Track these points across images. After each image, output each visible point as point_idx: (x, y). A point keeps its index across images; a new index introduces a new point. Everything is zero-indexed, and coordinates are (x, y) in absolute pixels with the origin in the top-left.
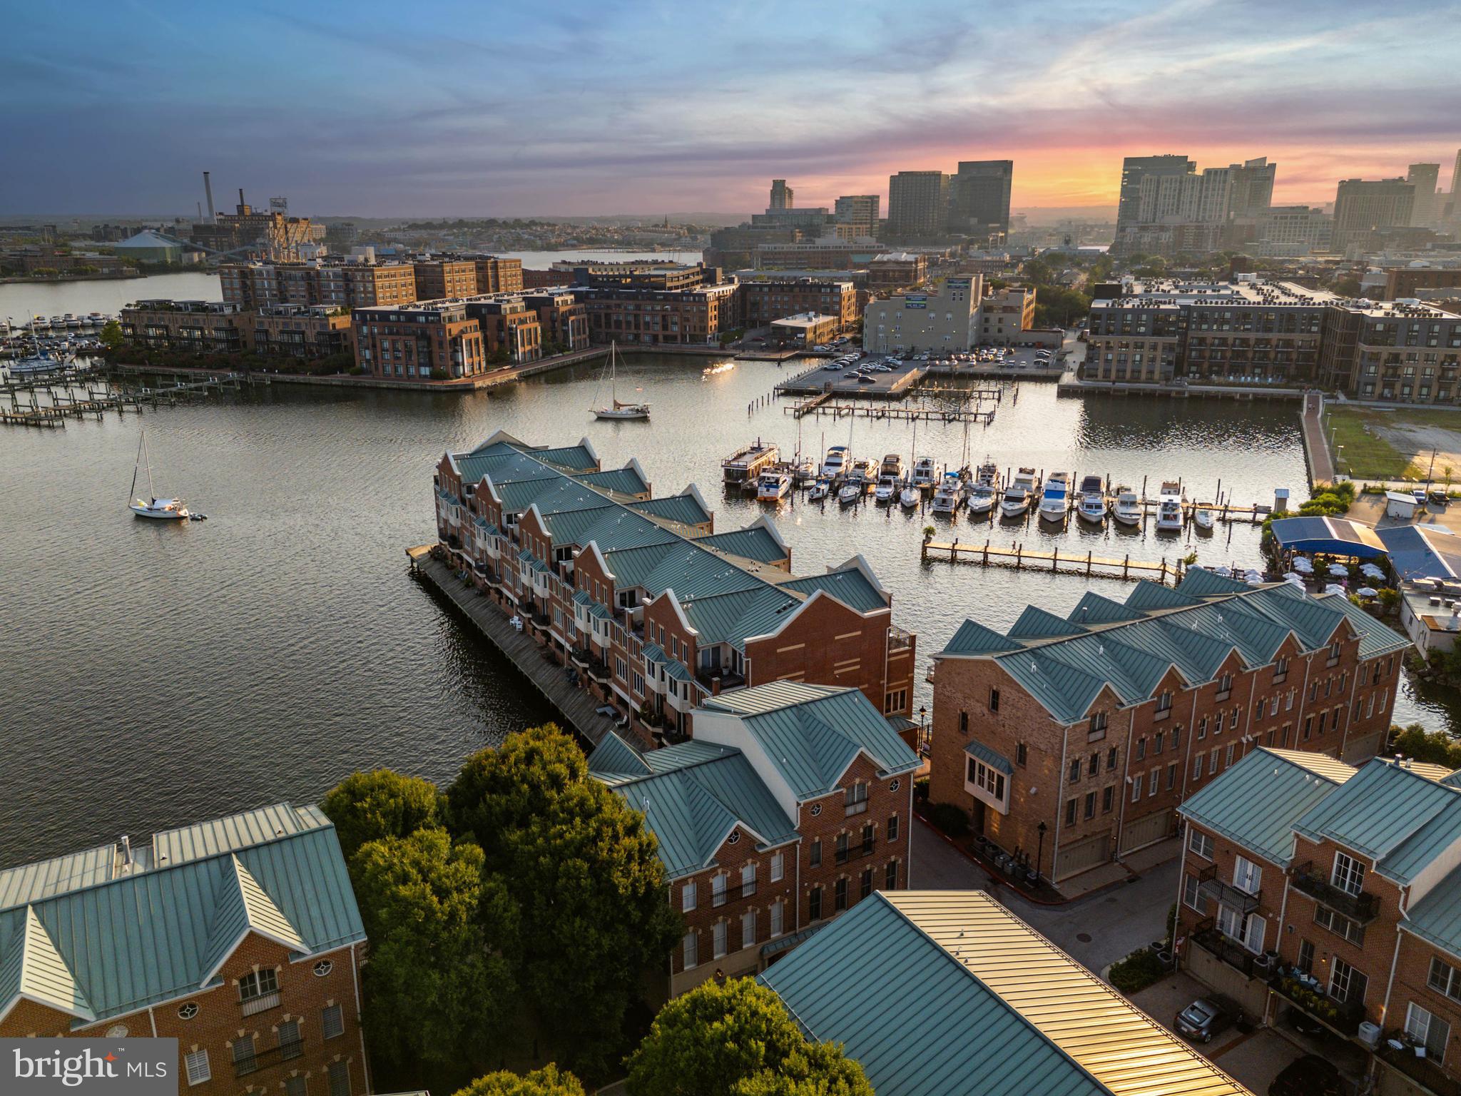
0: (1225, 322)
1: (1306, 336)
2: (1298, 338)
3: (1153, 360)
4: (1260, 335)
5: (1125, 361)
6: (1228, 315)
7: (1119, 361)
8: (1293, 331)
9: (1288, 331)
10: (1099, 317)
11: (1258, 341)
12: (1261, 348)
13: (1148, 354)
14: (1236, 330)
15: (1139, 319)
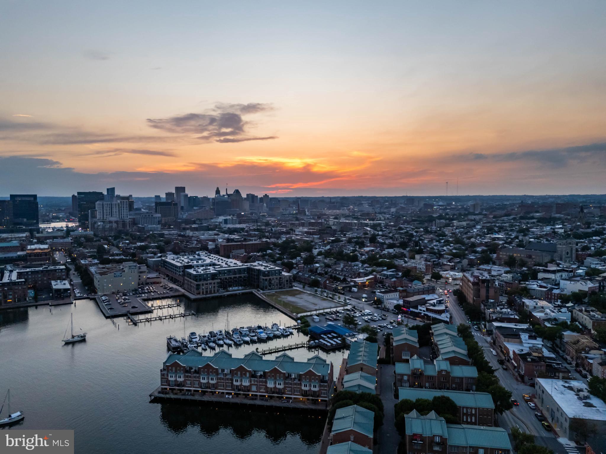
0: (225, 273)
1: (244, 275)
2: (242, 275)
3: (214, 287)
4: (234, 276)
5: (207, 288)
6: (226, 272)
7: (206, 289)
8: (241, 274)
9: (240, 274)
10: (197, 277)
11: (234, 277)
12: (235, 279)
13: (213, 285)
14: (228, 275)
15: (208, 276)
